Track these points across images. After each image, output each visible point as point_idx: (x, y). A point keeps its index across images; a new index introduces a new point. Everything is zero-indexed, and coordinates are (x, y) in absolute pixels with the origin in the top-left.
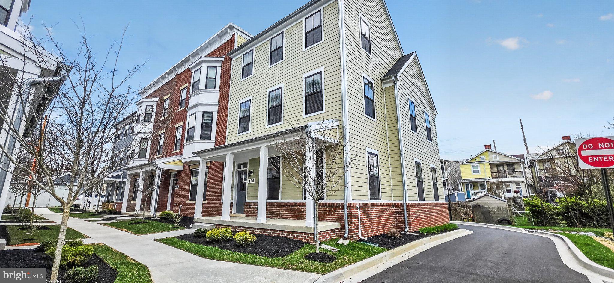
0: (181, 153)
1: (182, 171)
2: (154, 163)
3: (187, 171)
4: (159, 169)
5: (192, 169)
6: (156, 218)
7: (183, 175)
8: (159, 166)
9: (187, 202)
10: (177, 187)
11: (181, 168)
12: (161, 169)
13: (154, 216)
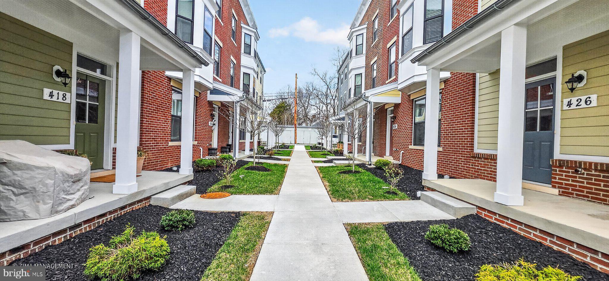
0: (396, 80)
1: (400, 104)
2: (363, 96)
3: (407, 105)
4: (369, 102)
5: (413, 100)
6: (373, 166)
7: (401, 109)
8: (369, 99)
9: (410, 147)
10: (396, 126)
11: (398, 100)
12: (373, 103)
13: (370, 163)
